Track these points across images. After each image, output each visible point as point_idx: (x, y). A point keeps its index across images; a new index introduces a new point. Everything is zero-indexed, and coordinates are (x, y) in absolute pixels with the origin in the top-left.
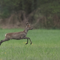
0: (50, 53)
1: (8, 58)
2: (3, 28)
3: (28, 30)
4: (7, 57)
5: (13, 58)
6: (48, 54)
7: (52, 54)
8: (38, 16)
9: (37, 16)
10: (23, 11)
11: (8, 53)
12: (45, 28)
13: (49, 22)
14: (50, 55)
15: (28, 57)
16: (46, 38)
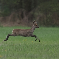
0: (50, 50)
1: (9, 55)
2: (4, 26)
3: (35, 28)
4: (7, 54)
5: (13, 55)
6: (47, 51)
7: (51, 52)
8: (38, 14)
9: (36, 14)
10: (23, 10)
11: (9, 50)
12: (44, 25)
13: (48, 20)
14: (50, 52)
15: (28, 54)
16: (45, 36)
